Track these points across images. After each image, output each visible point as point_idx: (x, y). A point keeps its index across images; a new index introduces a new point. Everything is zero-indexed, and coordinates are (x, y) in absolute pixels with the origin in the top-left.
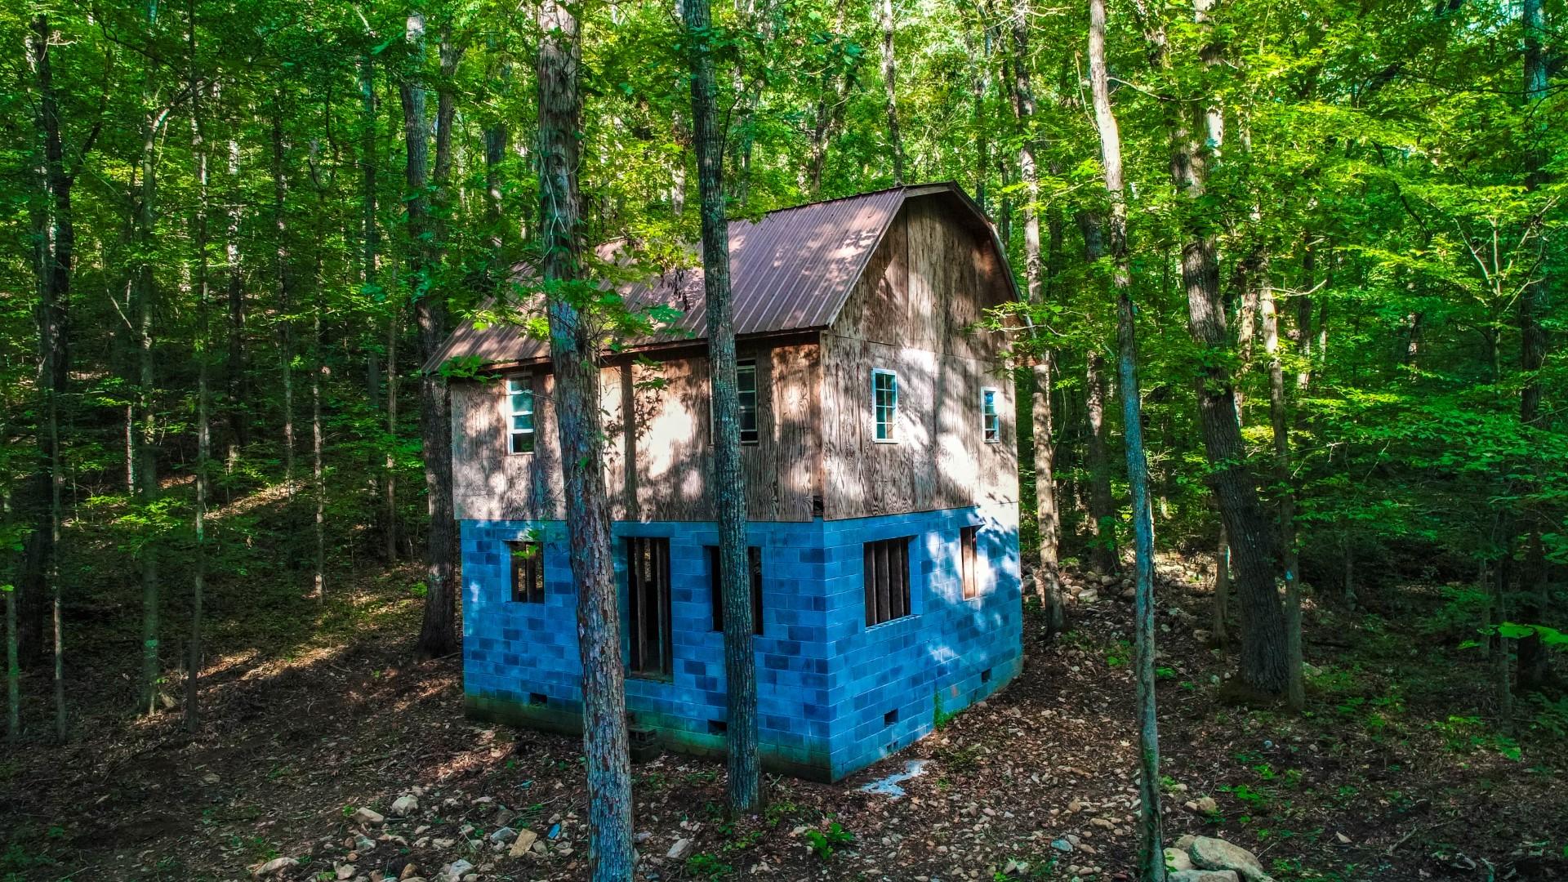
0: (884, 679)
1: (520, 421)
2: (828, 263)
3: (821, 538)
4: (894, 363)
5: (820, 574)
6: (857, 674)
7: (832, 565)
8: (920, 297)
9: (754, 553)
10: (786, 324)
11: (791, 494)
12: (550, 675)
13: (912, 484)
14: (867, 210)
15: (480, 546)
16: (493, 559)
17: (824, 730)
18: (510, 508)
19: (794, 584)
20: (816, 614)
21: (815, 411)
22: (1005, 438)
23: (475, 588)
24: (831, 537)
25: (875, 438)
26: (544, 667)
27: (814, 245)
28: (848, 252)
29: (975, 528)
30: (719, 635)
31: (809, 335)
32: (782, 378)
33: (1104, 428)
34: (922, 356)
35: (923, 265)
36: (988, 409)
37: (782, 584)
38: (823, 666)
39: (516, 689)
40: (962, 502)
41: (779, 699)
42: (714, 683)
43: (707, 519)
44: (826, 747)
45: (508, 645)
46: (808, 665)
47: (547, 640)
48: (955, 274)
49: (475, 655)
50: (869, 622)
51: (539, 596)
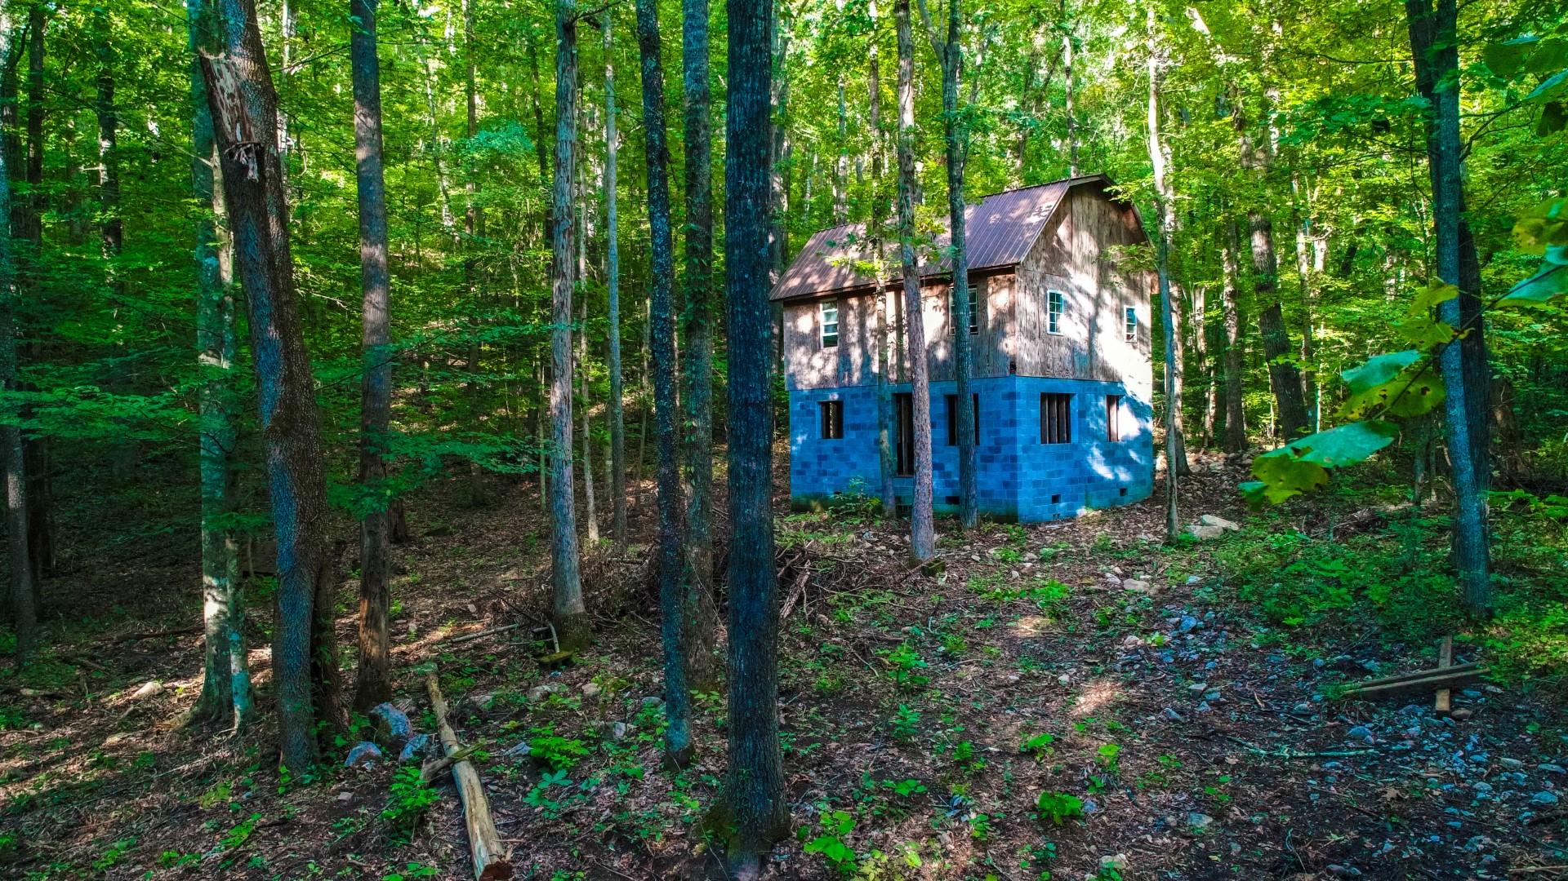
0: (1051, 475)
1: (830, 328)
2: (1022, 226)
3: (1014, 385)
4: (1063, 287)
5: (1013, 406)
6: (1035, 467)
7: (1021, 402)
8: (1081, 246)
9: (976, 397)
10: (996, 262)
11: (997, 363)
13: (1073, 361)
14: (1046, 194)
15: (802, 404)
16: (810, 413)
17: (1014, 495)
18: (824, 378)
19: (998, 414)
20: (1010, 430)
22: (1142, 338)
24: (1020, 386)
25: (1048, 330)
26: (843, 475)
27: (1016, 214)
28: (1034, 219)
29: (1120, 396)
30: (954, 451)
31: (1009, 269)
32: (994, 291)
34: (1085, 279)
37: (991, 413)
38: (1014, 459)
39: (825, 491)
40: (1109, 378)
41: (988, 479)
42: (949, 475)
43: (947, 379)
44: (1015, 503)
45: (820, 464)
46: (1006, 458)
47: (844, 459)
48: (1106, 232)
49: (800, 473)
50: (1044, 441)
51: (839, 434)
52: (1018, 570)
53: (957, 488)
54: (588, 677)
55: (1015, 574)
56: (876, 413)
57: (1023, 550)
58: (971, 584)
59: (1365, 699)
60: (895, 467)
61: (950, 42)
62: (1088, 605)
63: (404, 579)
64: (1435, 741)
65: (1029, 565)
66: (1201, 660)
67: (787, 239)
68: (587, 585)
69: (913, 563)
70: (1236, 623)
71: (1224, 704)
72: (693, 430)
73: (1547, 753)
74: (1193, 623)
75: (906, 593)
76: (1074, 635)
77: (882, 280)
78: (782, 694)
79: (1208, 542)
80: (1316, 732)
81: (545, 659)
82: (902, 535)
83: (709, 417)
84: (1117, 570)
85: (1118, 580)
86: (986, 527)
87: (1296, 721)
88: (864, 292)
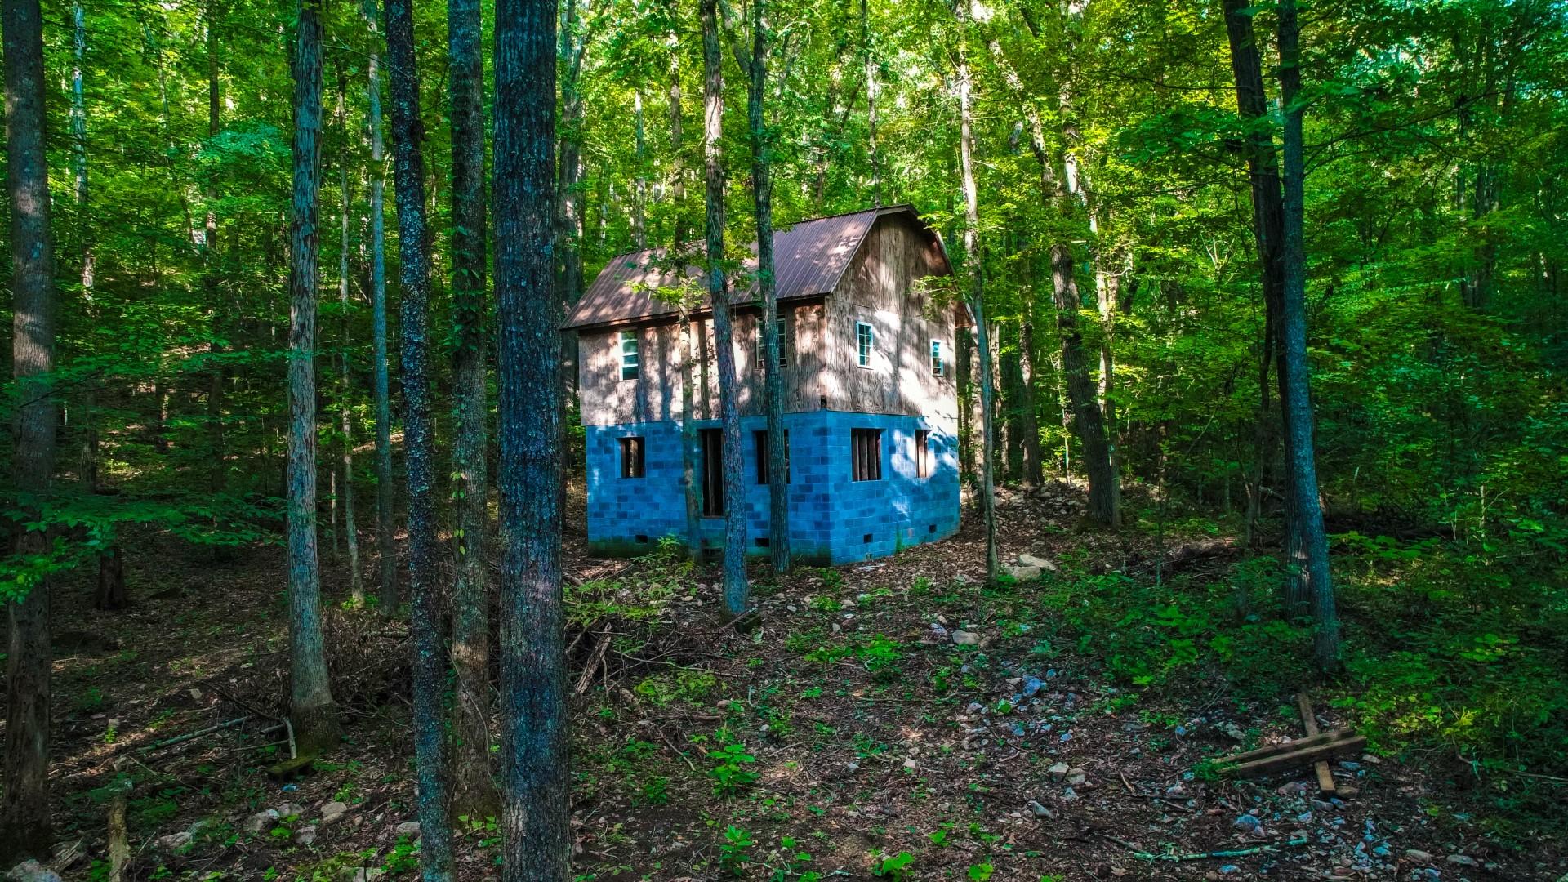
0: (863, 513)
1: (628, 359)
2: (829, 257)
3: (825, 420)
4: (872, 320)
5: (824, 442)
6: (847, 506)
7: (832, 438)
8: (886, 278)
9: (786, 433)
10: (805, 293)
11: (806, 397)
12: (650, 522)
13: (883, 396)
14: (853, 224)
15: (600, 443)
16: (608, 451)
17: (827, 535)
18: (621, 417)
19: (809, 451)
20: (822, 467)
21: (821, 346)
22: (947, 376)
23: (596, 472)
24: (831, 421)
25: (858, 364)
26: (645, 517)
27: (821, 245)
28: (841, 250)
29: (926, 432)
30: (764, 490)
31: (817, 300)
32: (801, 326)
33: (1032, 380)
34: (889, 316)
35: (890, 258)
36: (935, 354)
37: (801, 450)
38: (826, 498)
39: (626, 534)
40: (914, 413)
41: (801, 520)
42: (758, 515)
43: (755, 414)
44: (828, 545)
45: (619, 506)
46: (817, 497)
47: (647, 500)
48: (912, 264)
49: (596, 515)
50: (855, 479)
51: (640, 473)
52: (839, 622)
53: (768, 529)
54: (329, 794)
55: (836, 627)
56: (680, 450)
57: (839, 596)
58: (789, 641)
59: (1243, 778)
60: (701, 508)
61: (756, 59)
62: (921, 665)
63: (114, 657)
64: (1329, 829)
65: (850, 616)
66: (1054, 732)
67: (582, 268)
68: (334, 668)
69: (725, 618)
70: (1081, 683)
71: (1090, 789)
72: (462, 483)
73: (1450, 839)
74: (1037, 686)
75: (719, 654)
76: (910, 703)
77: (684, 308)
78: (579, 806)
79: (1026, 584)
80: (1197, 822)
81: (276, 769)
82: (710, 582)
83: (483, 468)
84: (941, 618)
85: (945, 631)
86: (798, 572)
87: (1174, 809)
88: (665, 321)
